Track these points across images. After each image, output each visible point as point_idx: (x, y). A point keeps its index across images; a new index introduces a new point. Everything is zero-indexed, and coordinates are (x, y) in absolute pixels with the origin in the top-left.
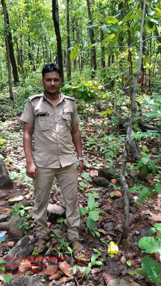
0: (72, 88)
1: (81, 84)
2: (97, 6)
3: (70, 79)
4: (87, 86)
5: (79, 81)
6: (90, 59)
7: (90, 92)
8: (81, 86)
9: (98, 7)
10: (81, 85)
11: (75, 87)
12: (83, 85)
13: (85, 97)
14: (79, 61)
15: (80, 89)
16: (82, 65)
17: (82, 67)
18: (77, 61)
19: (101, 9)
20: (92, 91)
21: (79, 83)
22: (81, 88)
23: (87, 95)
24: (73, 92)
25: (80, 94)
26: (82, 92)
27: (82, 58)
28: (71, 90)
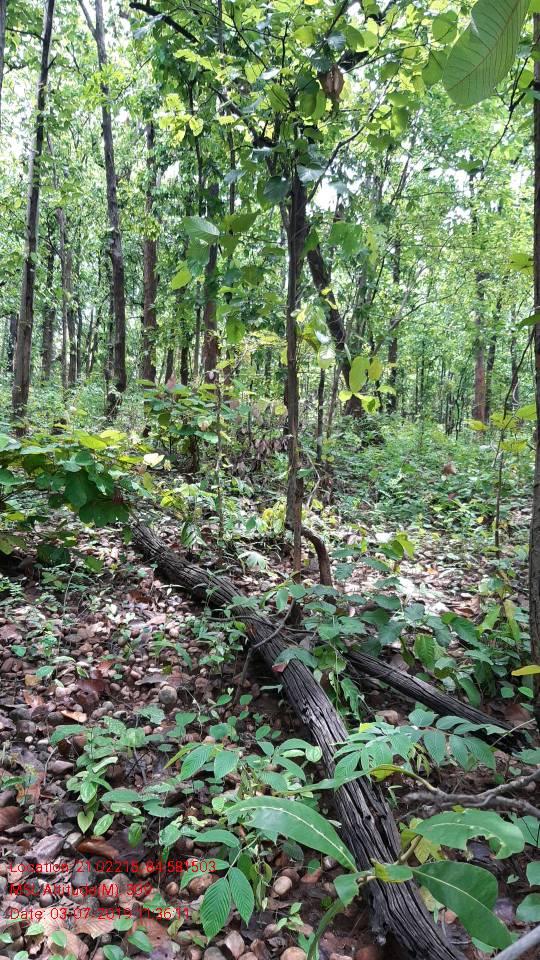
0: (25, 452)
1: (69, 438)
2: (140, 187)
3: (22, 413)
4: (92, 451)
5: (59, 425)
6: (101, 357)
7: (105, 477)
8: (67, 446)
9: (141, 189)
10: (67, 442)
11: (35, 450)
12: (77, 444)
13: (83, 497)
14: (61, 359)
15: (61, 462)
16: (72, 371)
17: (72, 377)
18: (56, 356)
19: (151, 198)
20: (116, 474)
21: (57, 431)
22: (66, 454)
23: (92, 487)
24: (26, 469)
25: (63, 481)
26: (69, 473)
27: (73, 348)
28: (18, 457)
